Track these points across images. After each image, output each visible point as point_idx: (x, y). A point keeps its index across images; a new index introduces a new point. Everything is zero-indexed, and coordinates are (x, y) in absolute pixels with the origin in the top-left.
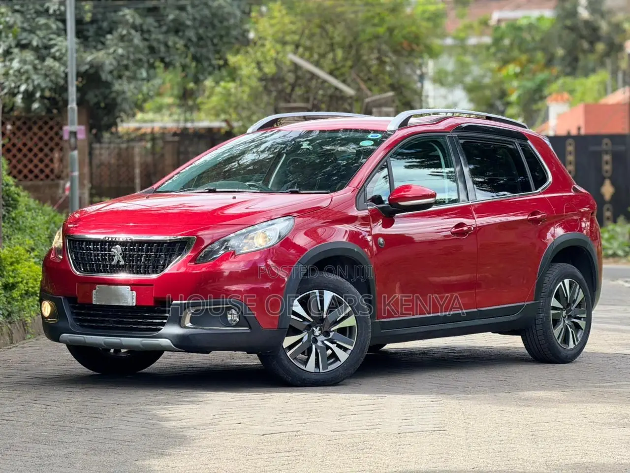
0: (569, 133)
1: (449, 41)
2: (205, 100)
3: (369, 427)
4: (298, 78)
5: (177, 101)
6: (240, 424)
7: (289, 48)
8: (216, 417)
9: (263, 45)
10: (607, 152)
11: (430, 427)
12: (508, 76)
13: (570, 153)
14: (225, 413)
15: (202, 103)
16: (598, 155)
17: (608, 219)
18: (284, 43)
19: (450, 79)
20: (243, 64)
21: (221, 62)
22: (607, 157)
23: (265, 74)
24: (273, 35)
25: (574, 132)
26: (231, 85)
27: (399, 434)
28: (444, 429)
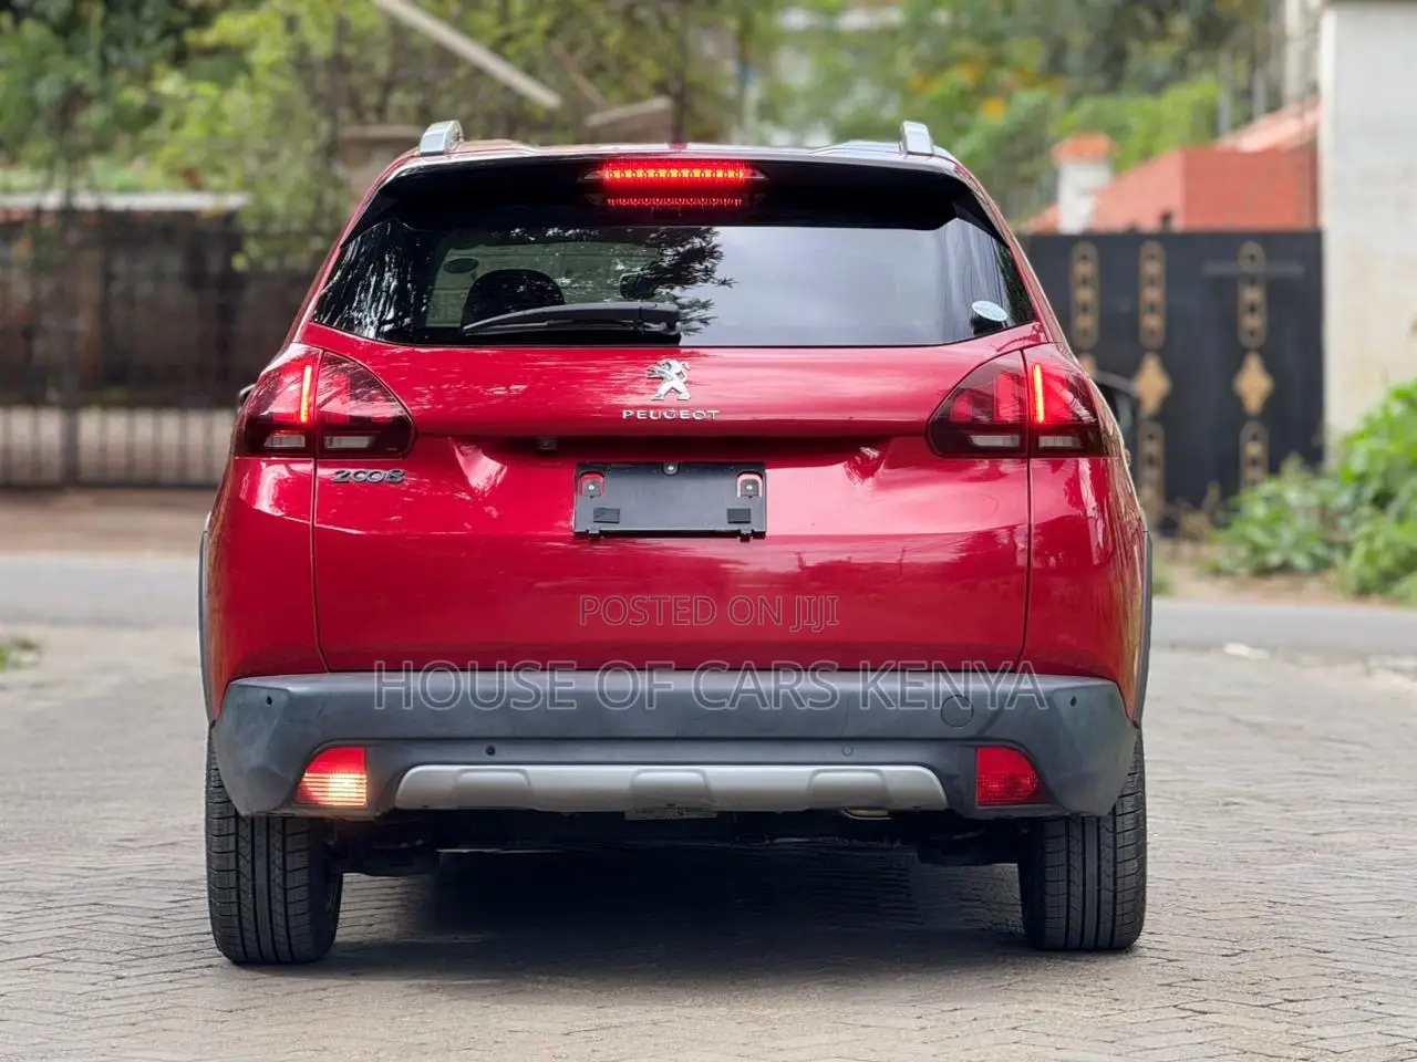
1: (797, 19)
4: (400, 63)
10: (1252, 281)
13: (1152, 282)
16: (1226, 289)
17: (1254, 462)
22: (1252, 295)
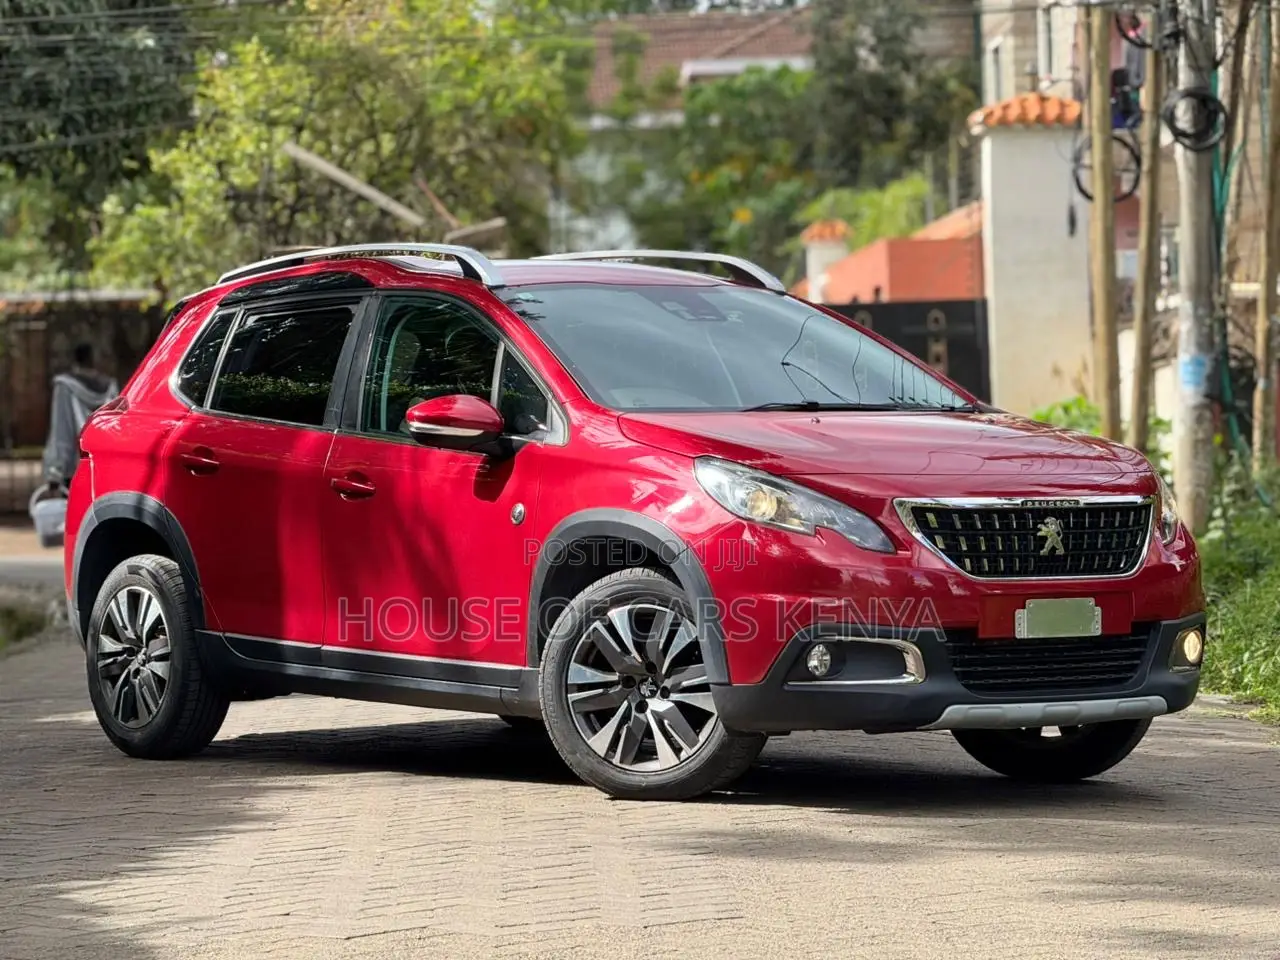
0: (855, 299)
1: (598, 122)
2: (105, 245)
3: (575, 914)
4: (300, 195)
5: (45, 248)
6: (288, 914)
7: (280, 134)
8: (233, 901)
9: (222, 129)
10: (937, 338)
11: (709, 911)
12: (717, 190)
14: (250, 891)
15: (100, 251)
18: (273, 123)
19: (603, 198)
20: (183, 166)
21: (133, 165)
22: (936, 348)
23: (232, 187)
24: (246, 106)
25: (866, 298)
26: (160, 213)
27: (646, 927)
28: (738, 914)
